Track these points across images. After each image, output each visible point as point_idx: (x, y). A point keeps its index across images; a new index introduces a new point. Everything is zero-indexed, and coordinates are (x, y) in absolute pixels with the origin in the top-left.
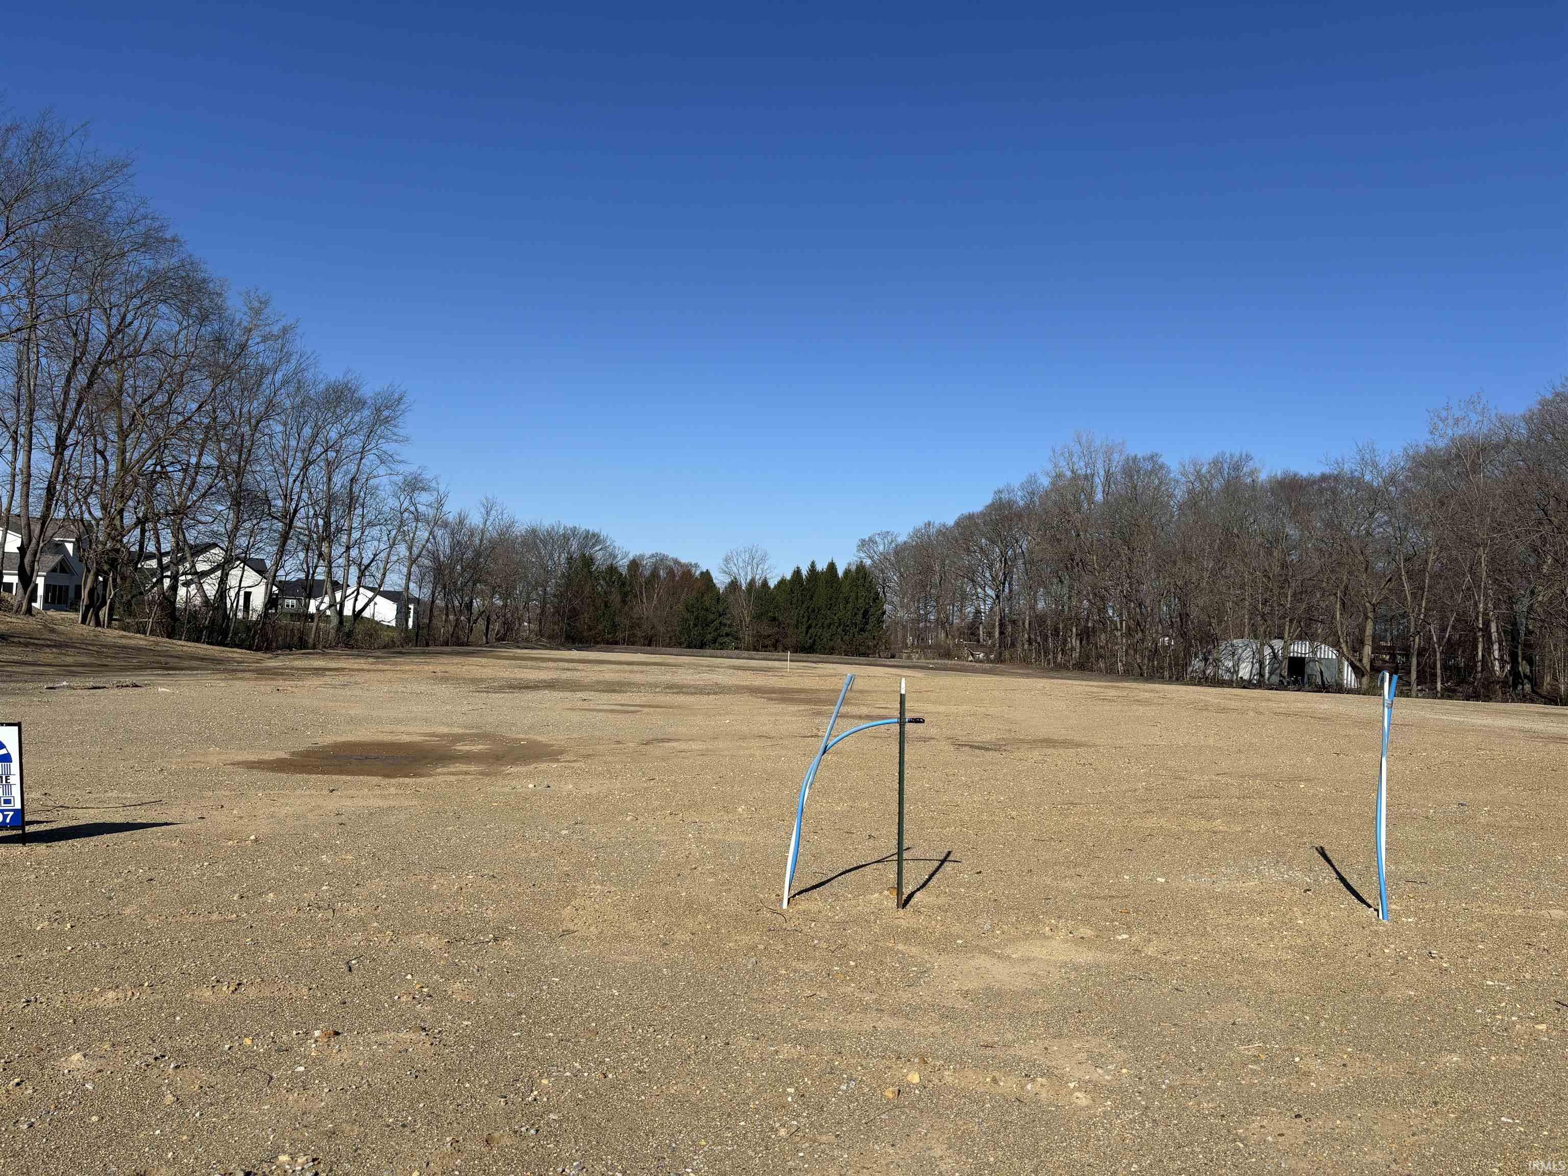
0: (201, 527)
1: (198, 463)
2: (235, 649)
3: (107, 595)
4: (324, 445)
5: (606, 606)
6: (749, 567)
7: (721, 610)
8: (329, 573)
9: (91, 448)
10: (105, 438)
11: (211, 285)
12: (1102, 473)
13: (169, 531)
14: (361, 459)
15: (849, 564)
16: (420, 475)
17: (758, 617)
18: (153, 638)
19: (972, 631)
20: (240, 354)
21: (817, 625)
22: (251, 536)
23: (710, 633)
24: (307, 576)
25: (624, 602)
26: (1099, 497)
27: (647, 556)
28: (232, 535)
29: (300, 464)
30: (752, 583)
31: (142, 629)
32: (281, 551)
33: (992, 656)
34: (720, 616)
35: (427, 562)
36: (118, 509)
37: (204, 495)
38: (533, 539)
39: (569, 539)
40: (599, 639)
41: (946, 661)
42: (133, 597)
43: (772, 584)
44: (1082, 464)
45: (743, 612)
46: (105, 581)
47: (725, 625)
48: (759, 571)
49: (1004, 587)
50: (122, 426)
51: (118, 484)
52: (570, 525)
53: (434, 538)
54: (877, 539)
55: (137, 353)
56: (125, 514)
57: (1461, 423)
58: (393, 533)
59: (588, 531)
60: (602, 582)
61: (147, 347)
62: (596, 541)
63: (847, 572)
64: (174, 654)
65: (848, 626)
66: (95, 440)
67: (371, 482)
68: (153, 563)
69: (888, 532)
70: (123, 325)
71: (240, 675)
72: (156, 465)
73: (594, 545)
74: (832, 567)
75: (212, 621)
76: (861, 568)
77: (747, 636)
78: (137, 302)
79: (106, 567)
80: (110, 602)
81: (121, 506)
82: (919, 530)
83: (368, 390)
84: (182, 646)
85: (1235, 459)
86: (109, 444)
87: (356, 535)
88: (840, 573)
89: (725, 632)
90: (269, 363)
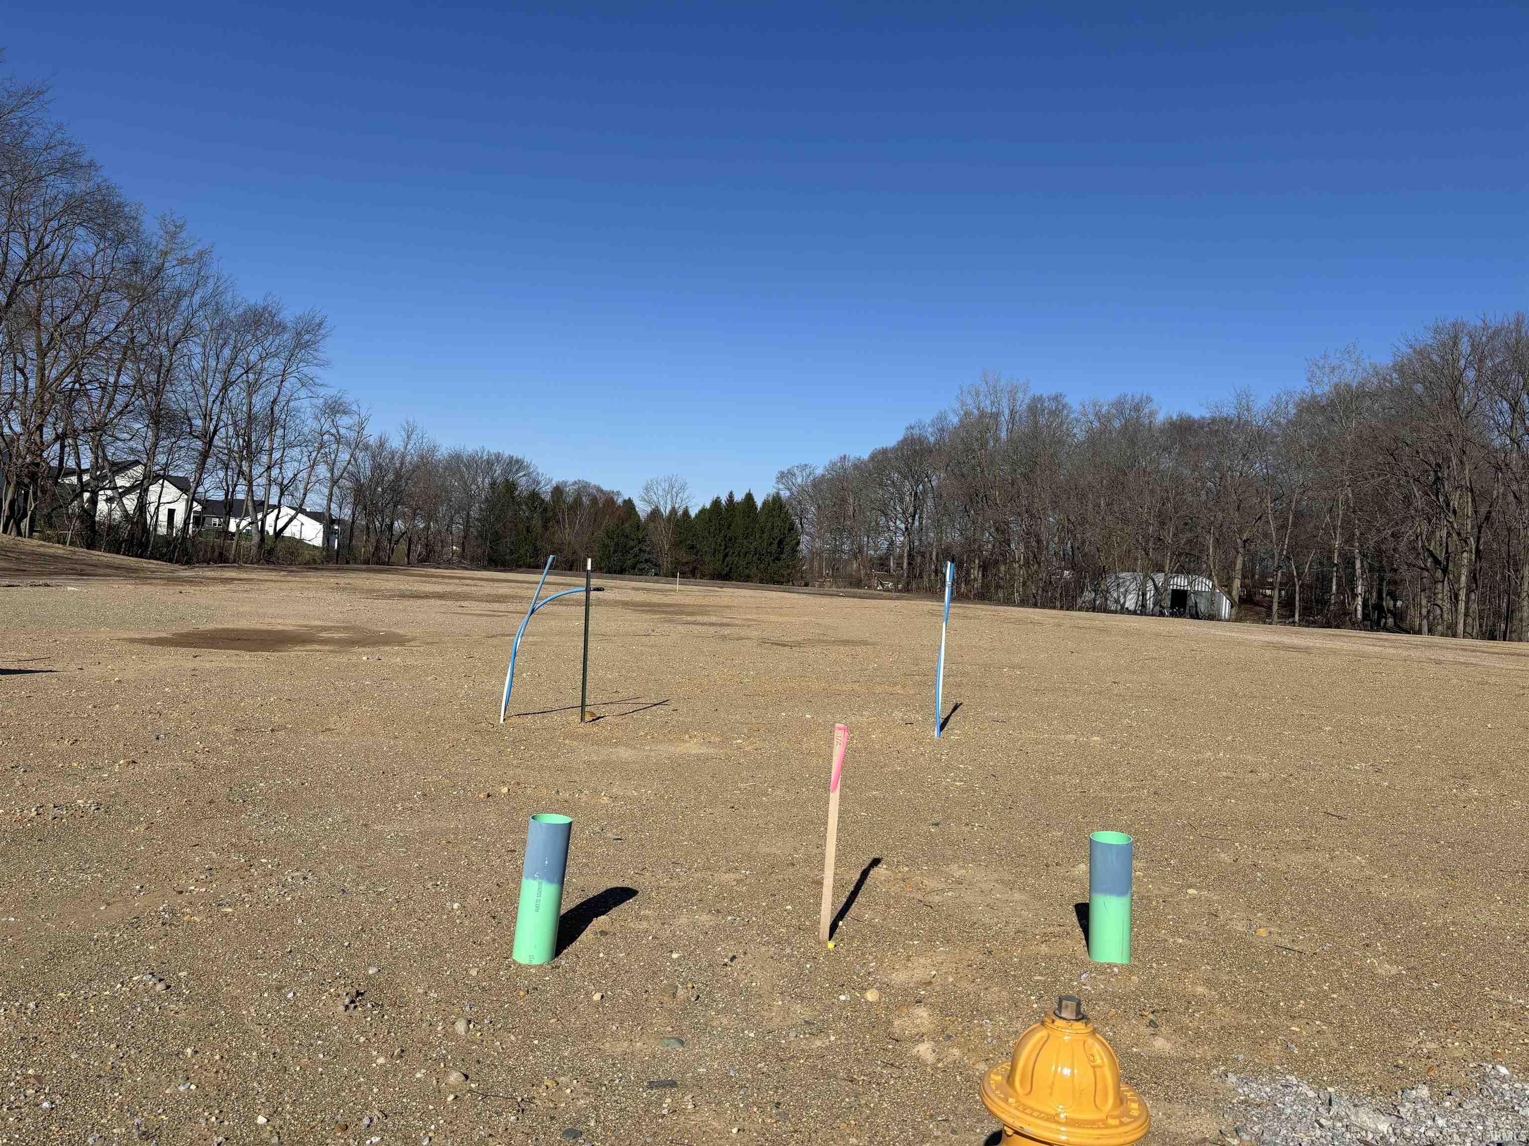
0: (119, 444)
1: (116, 382)
2: (151, 561)
3: (28, 507)
4: (245, 366)
5: (528, 531)
6: (669, 496)
7: (640, 537)
8: (250, 490)
9: (11, 365)
10: (25, 356)
11: (126, 209)
12: (1007, 412)
13: (88, 447)
14: (282, 382)
15: (768, 495)
16: (340, 398)
17: (676, 545)
18: (72, 548)
19: (882, 563)
20: (156, 276)
21: (733, 553)
22: (169, 454)
23: (629, 559)
24: (227, 495)
25: (545, 527)
26: (1003, 435)
27: (570, 483)
28: (151, 453)
29: (219, 384)
30: (674, 511)
31: (62, 540)
32: (201, 467)
33: (900, 586)
34: (640, 543)
35: (348, 484)
36: (37, 425)
37: (121, 413)
38: (456, 463)
39: (493, 465)
40: (520, 563)
41: (856, 590)
42: (53, 510)
43: (693, 513)
44: (988, 402)
45: (663, 540)
46: (27, 494)
47: (644, 551)
48: (679, 500)
49: (913, 520)
50: (41, 344)
51: (36, 400)
52: (493, 451)
53: (356, 460)
54: (796, 471)
55: (54, 275)
56: (45, 429)
57: (1336, 372)
58: (314, 454)
59: (512, 457)
60: (524, 507)
61: (65, 268)
62: (519, 467)
63: (765, 503)
64: (90, 562)
65: (763, 554)
66: (15, 358)
67: (292, 404)
68: (74, 479)
69: (806, 465)
70: (42, 247)
71: (149, 581)
72: (75, 383)
73: (517, 471)
74: (749, 497)
75: (132, 535)
76: (777, 499)
77: (666, 563)
78: (54, 224)
79: (26, 481)
80: (31, 515)
81: (40, 421)
82: (835, 464)
83: (288, 316)
84: (101, 556)
85: (1136, 401)
86: (29, 362)
87: (276, 455)
88: (759, 503)
89: (644, 558)
90: (186, 286)
